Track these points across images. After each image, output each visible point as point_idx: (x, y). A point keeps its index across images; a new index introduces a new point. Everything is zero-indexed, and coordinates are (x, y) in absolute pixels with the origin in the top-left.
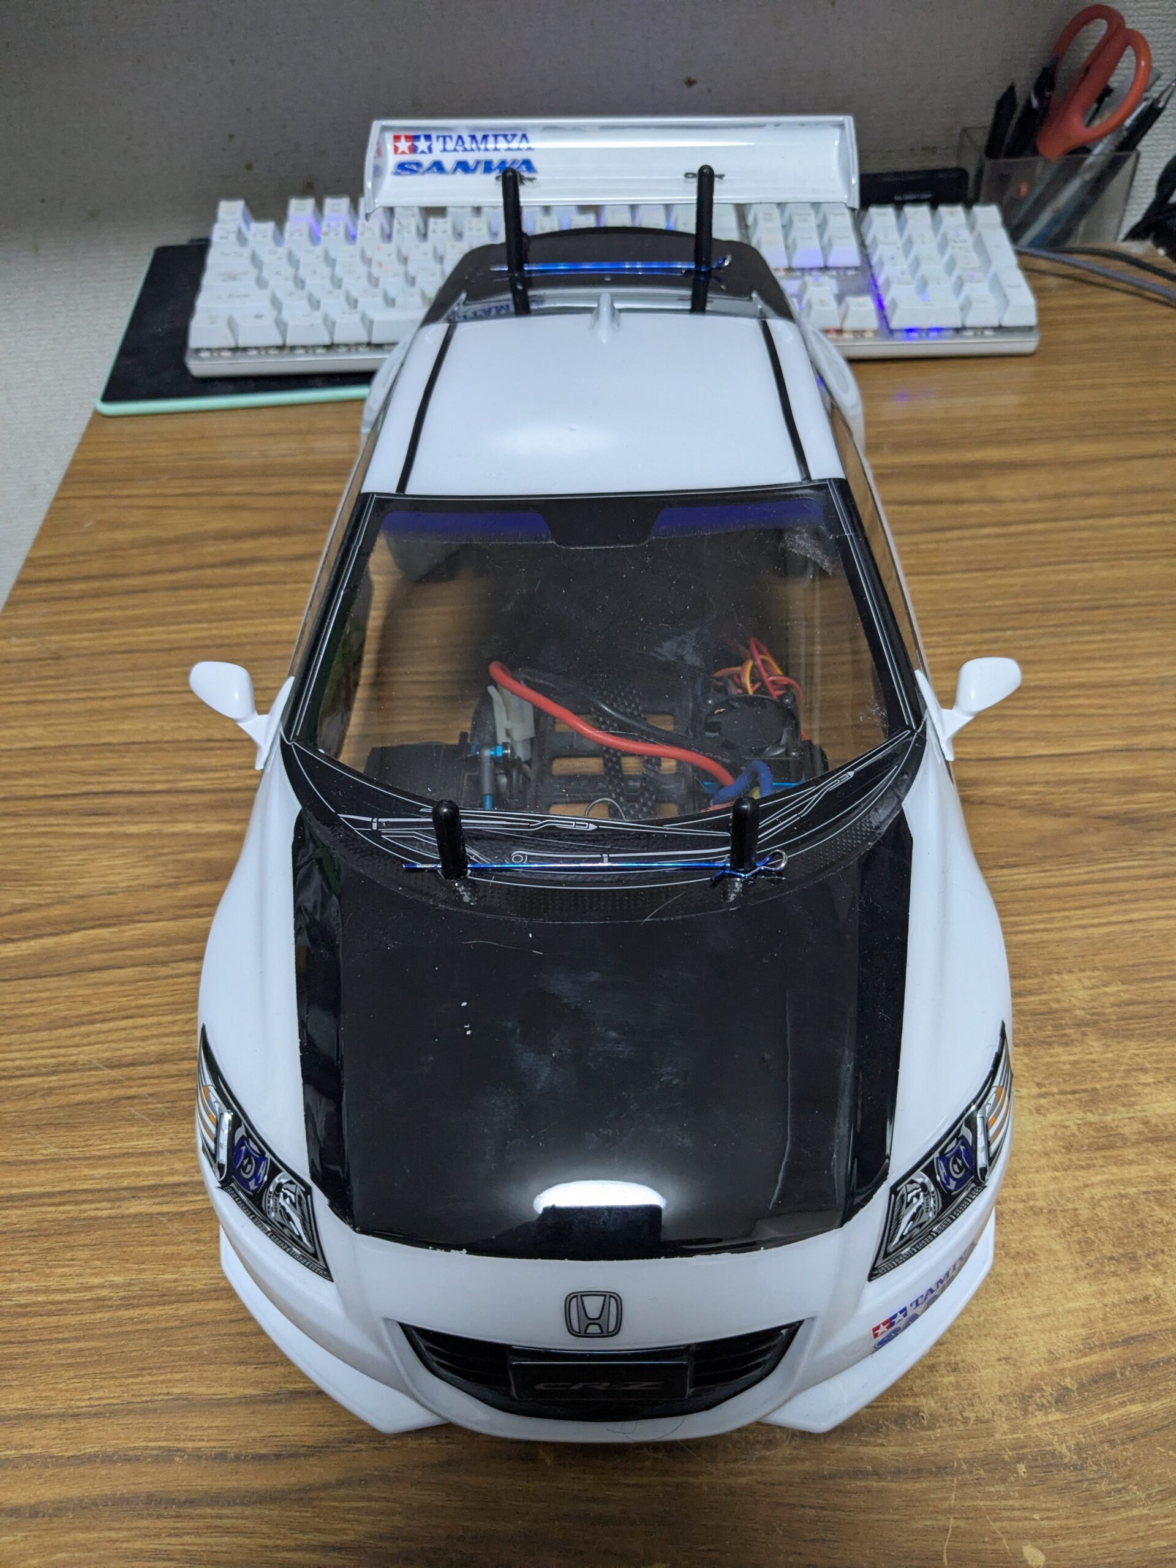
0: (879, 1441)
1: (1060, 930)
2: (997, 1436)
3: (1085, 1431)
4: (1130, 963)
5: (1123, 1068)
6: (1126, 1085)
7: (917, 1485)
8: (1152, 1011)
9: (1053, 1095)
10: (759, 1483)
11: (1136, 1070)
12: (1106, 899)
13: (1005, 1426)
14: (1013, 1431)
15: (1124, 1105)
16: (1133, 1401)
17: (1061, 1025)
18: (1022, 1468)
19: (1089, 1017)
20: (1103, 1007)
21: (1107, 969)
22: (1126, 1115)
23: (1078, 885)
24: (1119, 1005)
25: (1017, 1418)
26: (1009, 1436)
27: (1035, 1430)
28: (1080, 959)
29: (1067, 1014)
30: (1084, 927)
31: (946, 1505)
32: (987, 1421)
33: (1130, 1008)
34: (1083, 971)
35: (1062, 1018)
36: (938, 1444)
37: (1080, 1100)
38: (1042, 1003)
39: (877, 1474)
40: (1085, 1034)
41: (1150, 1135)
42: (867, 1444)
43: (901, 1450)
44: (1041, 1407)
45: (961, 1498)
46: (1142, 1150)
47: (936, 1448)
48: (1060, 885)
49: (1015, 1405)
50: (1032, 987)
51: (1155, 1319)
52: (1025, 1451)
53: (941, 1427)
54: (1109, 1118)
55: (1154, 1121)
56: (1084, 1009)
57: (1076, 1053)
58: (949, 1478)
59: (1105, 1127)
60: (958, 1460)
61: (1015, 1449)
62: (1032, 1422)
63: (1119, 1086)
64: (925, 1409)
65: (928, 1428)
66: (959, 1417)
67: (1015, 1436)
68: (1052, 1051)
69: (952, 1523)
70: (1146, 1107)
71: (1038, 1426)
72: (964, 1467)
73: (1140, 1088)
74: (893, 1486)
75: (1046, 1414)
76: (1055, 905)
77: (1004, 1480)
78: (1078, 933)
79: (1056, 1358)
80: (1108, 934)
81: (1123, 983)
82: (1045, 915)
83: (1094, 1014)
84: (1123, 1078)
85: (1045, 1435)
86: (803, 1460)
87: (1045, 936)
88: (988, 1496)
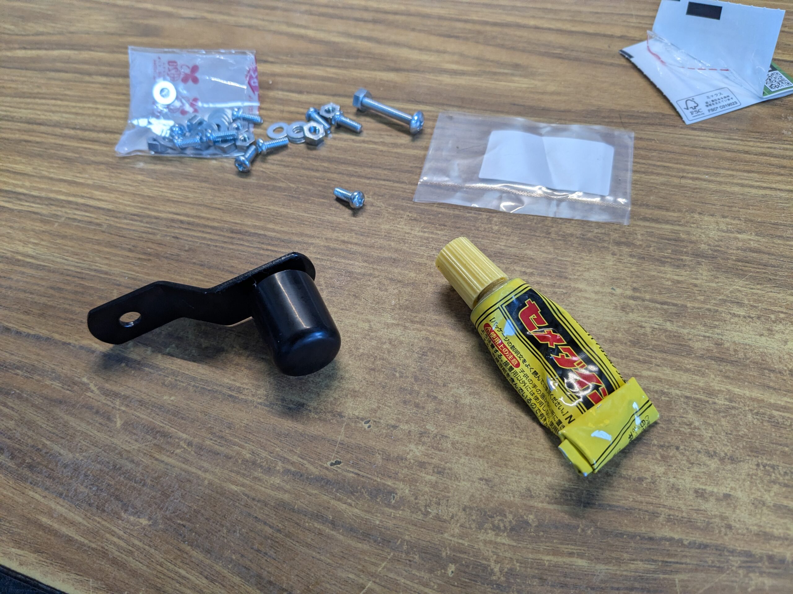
0: (349, 501)
1: (720, 183)
2: (446, 535)
3: (523, 562)
4: (773, 221)
5: (720, 297)
6: (717, 311)
7: (360, 545)
8: (773, 262)
9: (643, 300)
10: (246, 495)
11: (732, 302)
12: (777, 170)
13: (457, 531)
14: (461, 537)
15: (705, 325)
16: (581, 556)
17: (682, 252)
18: (452, 568)
19: (710, 252)
20: (728, 248)
21: (747, 220)
22: (703, 333)
23: (756, 155)
24: (745, 250)
25: (471, 528)
26: (456, 540)
27: (481, 544)
28: (726, 208)
29: (692, 245)
30: (742, 185)
31: (372, 569)
32: (445, 521)
33: (754, 255)
34: (724, 217)
35: (685, 247)
36: (394, 522)
37: (666, 311)
38: (672, 231)
39: (333, 524)
40: (699, 263)
41: (718, 355)
42: (339, 500)
43: (363, 514)
44: (496, 528)
45: (389, 570)
46: (703, 364)
47: (390, 524)
48: (739, 151)
49: (474, 517)
50: (670, 218)
51: (639, 498)
52: (462, 556)
53: (403, 510)
54: (685, 331)
55: (727, 345)
56: (709, 245)
57: (684, 275)
58: (389, 550)
59: (678, 337)
60: (403, 540)
61: (454, 550)
62: (482, 536)
63: (709, 310)
64: (399, 493)
65: (394, 507)
66: (423, 509)
67: (460, 541)
68: (662, 268)
69: (370, 585)
70: (727, 333)
71: (485, 542)
72: (405, 547)
73: (729, 316)
74: (341, 537)
75: (497, 535)
76: (726, 164)
77: (431, 571)
78: (736, 189)
79: (531, 496)
80: (764, 196)
81: (757, 235)
82: (712, 170)
83: (716, 251)
84: (716, 305)
85: (488, 551)
86: (286, 491)
87: (704, 185)
88: (412, 578)
